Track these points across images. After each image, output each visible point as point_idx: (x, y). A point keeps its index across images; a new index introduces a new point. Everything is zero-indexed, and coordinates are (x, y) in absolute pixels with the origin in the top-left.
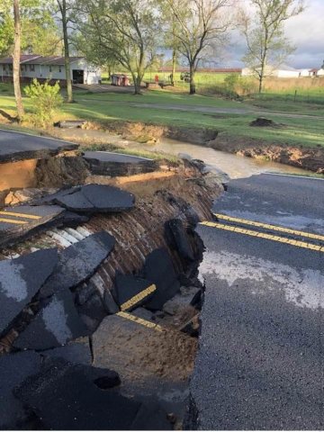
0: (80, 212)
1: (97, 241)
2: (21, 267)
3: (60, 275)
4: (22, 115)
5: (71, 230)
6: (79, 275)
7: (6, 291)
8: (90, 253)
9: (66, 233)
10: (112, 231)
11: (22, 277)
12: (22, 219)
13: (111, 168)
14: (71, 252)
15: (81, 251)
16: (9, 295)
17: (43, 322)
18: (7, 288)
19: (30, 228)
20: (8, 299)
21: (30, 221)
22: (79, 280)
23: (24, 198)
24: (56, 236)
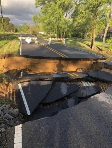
0: (92, 78)
1: (94, 88)
2: (68, 86)
3: (78, 92)
4: (104, 49)
5: (89, 82)
6: (83, 95)
7: (62, 91)
8: (90, 90)
9: (86, 83)
10: (102, 87)
11: (67, 89)
12: (75, 75)
13: (111, 67)
14: (84, 88)
15: (87, 89)
16: (62, 92)
17: (67, 102)
18: (62, 90)
19: (75, 78)
20: (61, 93)
21: (76, 76)
22: (82, 96)
23: (81, 71)
24: (83, 83)
